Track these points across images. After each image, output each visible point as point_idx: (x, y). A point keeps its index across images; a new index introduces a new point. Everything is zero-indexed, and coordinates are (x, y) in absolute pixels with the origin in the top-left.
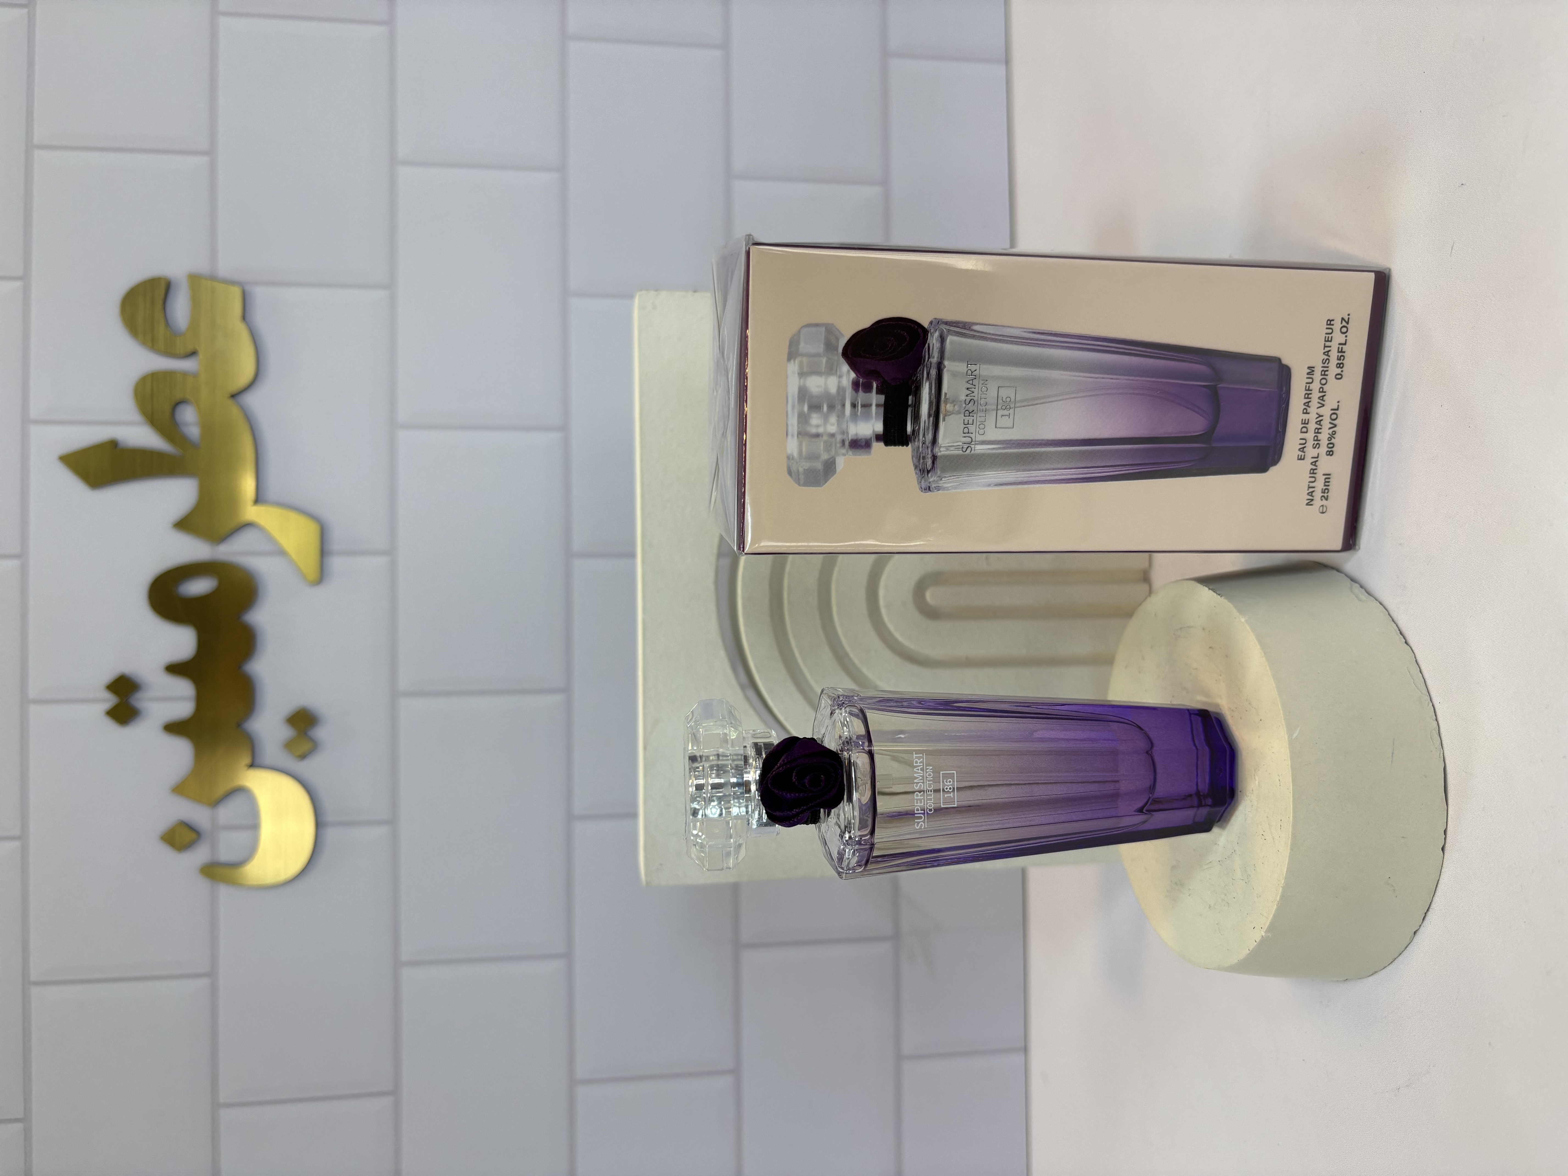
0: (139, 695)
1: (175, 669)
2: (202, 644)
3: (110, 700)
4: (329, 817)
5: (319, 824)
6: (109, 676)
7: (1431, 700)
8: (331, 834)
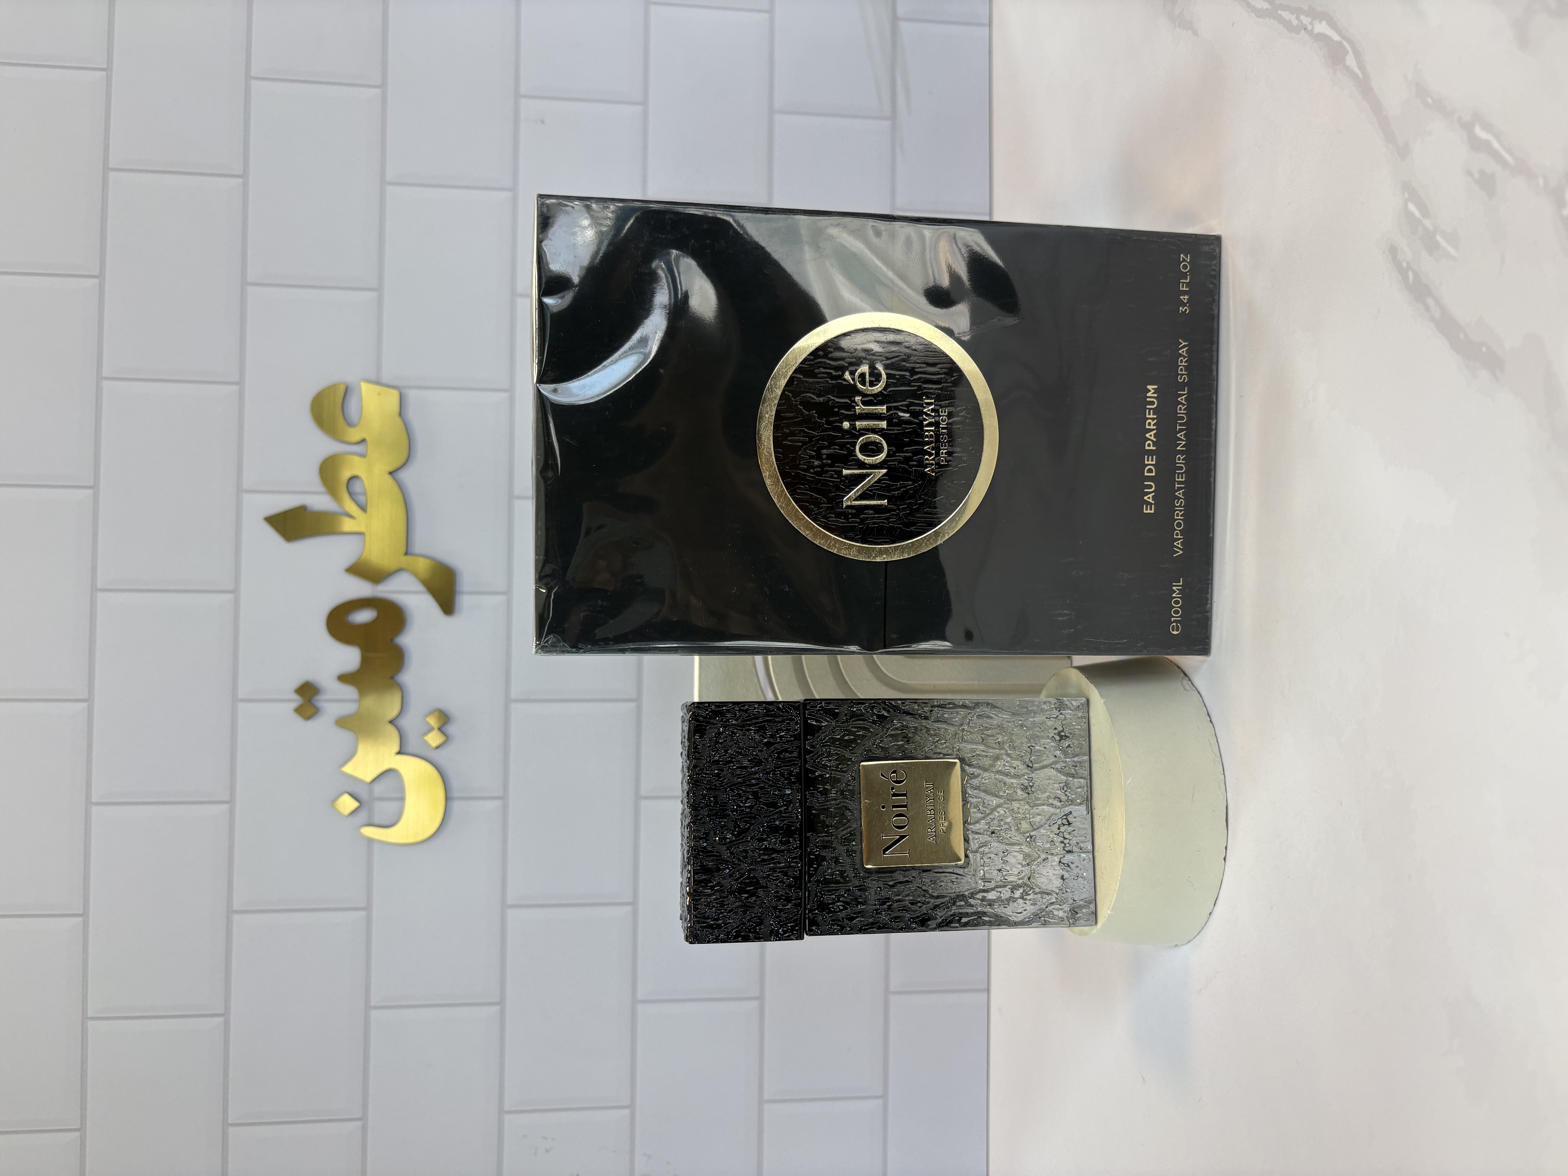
0: (318, 697)
1: (344, 678)
2: (365, 660)
3: (297, 700)
4: (456, 794)
5: (448, 799)
6: (296, 683)
7: (1222, 761)
8: (456, 806)
